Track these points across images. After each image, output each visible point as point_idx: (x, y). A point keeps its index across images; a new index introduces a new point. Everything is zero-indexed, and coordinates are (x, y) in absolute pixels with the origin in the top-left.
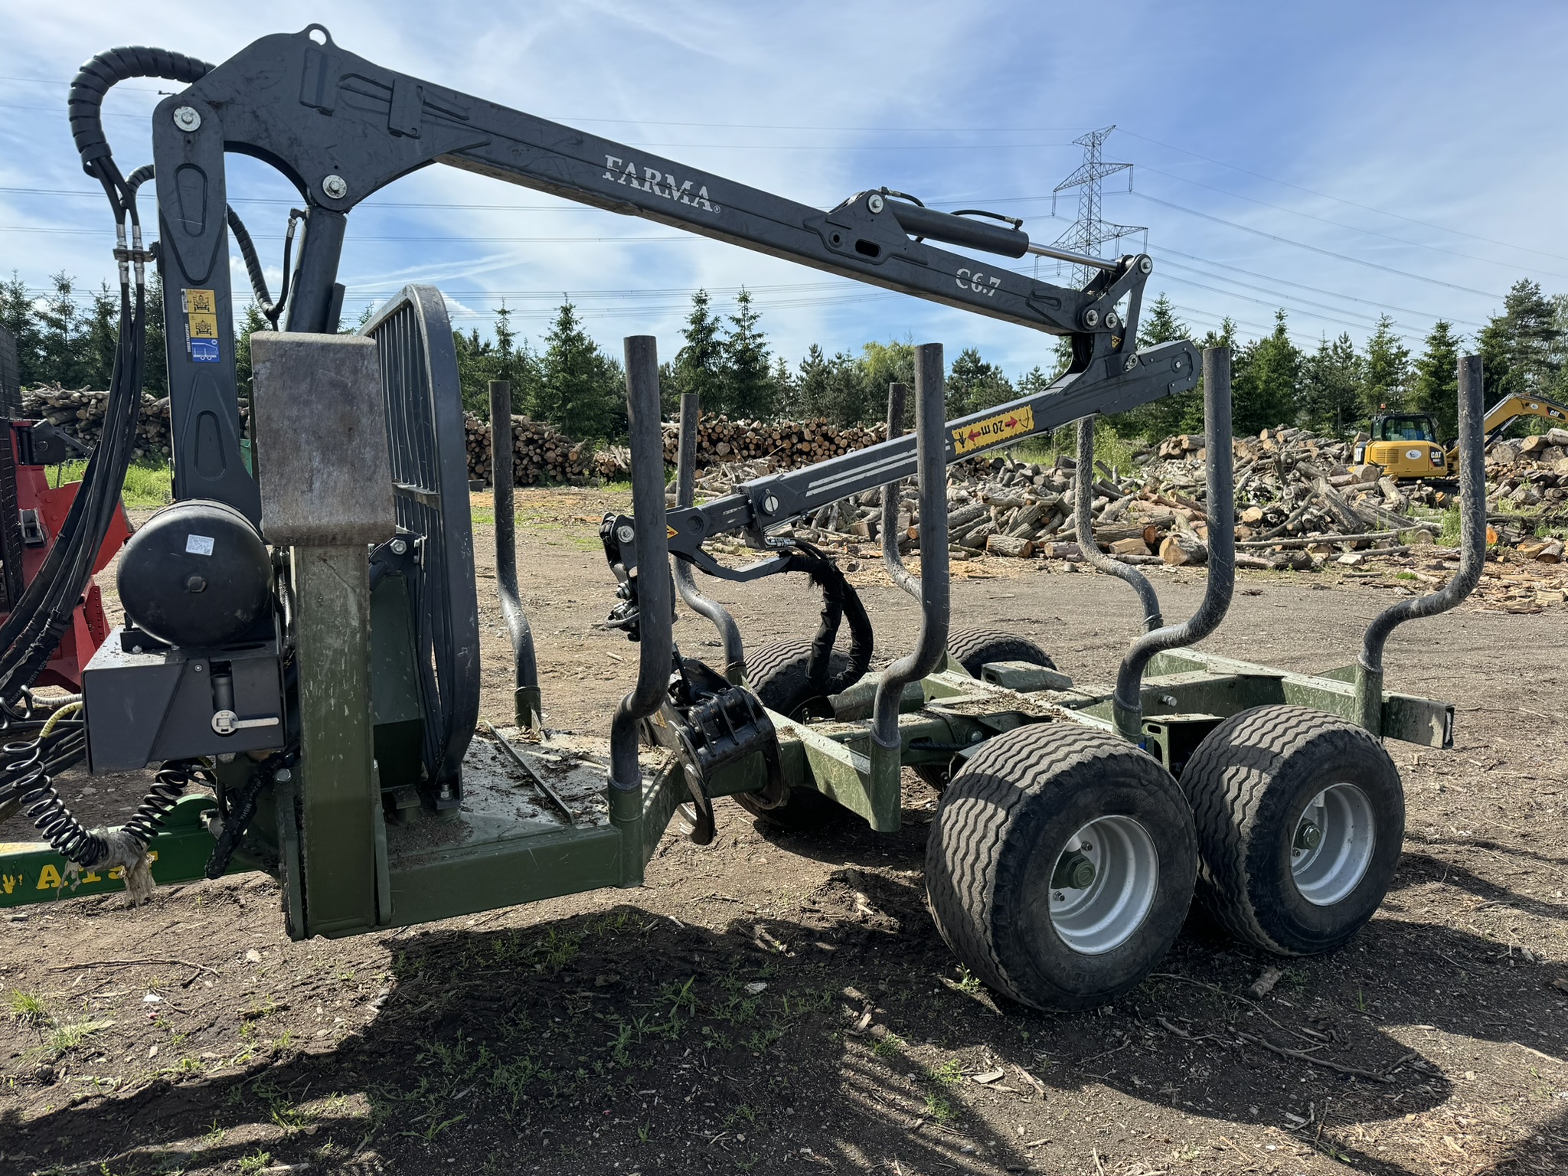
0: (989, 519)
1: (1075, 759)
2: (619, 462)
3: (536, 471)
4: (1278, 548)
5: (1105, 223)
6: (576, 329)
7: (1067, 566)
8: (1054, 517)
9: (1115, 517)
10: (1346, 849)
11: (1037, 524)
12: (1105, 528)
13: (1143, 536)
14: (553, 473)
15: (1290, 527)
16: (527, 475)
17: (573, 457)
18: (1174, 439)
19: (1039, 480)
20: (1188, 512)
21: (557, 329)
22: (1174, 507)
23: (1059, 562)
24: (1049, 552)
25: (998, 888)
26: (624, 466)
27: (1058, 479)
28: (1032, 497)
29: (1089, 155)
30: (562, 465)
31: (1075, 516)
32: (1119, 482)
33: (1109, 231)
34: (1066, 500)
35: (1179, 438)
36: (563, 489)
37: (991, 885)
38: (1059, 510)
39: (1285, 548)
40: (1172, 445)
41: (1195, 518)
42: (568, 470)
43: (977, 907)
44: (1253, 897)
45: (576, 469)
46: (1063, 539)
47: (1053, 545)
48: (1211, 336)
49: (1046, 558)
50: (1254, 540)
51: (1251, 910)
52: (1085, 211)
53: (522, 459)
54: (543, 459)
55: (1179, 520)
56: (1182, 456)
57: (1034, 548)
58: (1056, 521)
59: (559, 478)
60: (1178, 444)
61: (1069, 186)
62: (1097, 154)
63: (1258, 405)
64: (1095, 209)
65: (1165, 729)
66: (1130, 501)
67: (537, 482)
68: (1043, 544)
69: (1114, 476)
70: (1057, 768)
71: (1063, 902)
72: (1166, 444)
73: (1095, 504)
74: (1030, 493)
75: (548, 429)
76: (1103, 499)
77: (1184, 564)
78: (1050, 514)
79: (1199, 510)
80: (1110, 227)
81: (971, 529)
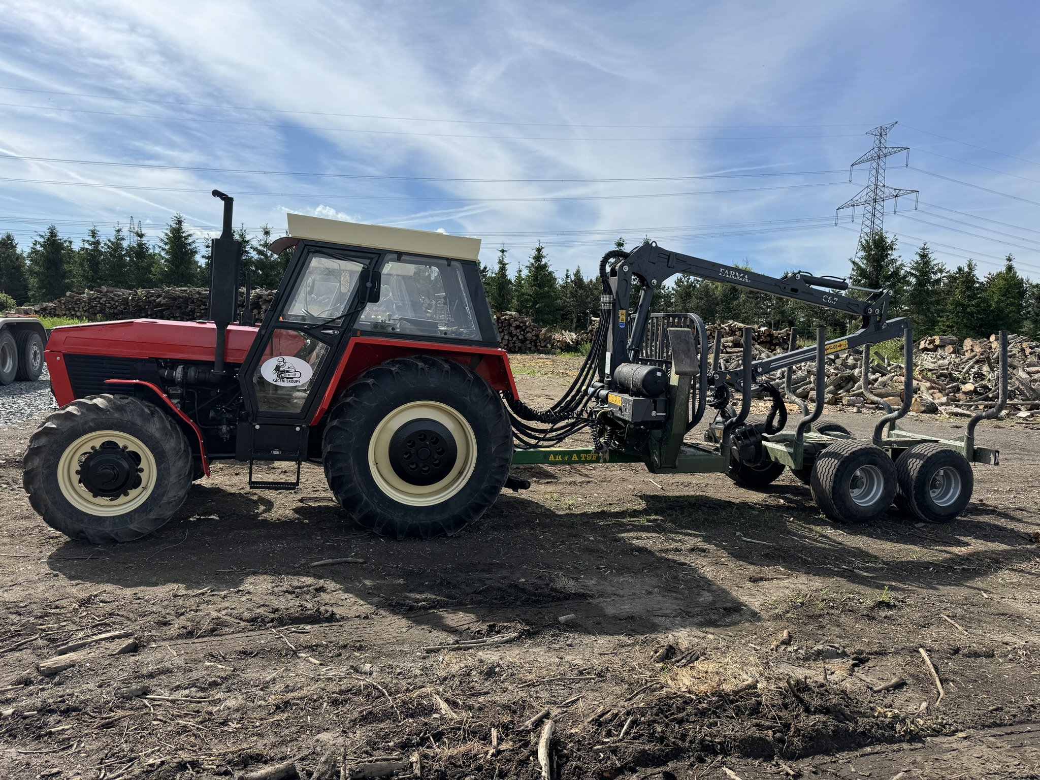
0: (810, 383)
1: (859, 447)
2: (568, 340)
3: (520, 345)
4: (981, 407)
5: (888, 187)
6: (544, 261)
7: (855, 410)
8: (848, 383)
9: (884, 385)
10: (952, 490)
11: (838, 387)
12: (878, 391)
13: (900, 396)
14: (529, 346)
15: (991, 396)
16: (515, 347)
17: (542, 337)
18: (929, 338)
19: (838, 362)
20: (928, 384)
21: (533, 261)
22: (920, 381)
23: (851, 407)
24: (845, 402)
25: (835, 482)
26: (571, 343)
27: (850, 361)
28: (836, 372)
29: (877, 142)
30: (535, 341)
31: (861, 383)
32: (889, 365)
33: (890, 193)
34: (856, 374)
35: (933, 337)
36: (536, 355)
37: (832, 481)
38: (852, 379)
39: (986, 407)
40: (928, 342)
41: (932, 388)
42: (539, 344)
43: (828, 487)
44: (916, 499)
45: (543, 344)
46: (853, 396)
47: (847, 398)
48: (960, 269)
49: (843, 405)
50: (968, 402)
51: (915, 503)
52: (873, 179)
53: (513, 337)
54: (525, 337)
55: (922, 388)
56: (935, 349)
57: (836, 399)
58: (850, 385)
59: (533, 349)
60: (932, 342)
61: (863, 162)
62: (883, 141)
63: (991, 317)
64: (880, 178)
65: (890, 450)
66: (894, 376)
67: (521, 351)
68: (842, 398)
69: (886, 361)
70: (854, 450)
71: (855, 493)
72: (924, 342)
73: (872, 377)
74: (834, 369)
75: (528, 320)
76: (878, 375)
77: (923, 412)
78: (846, 381)
79: (936, 383)
80: (892, 190)
81: (799, 387)
